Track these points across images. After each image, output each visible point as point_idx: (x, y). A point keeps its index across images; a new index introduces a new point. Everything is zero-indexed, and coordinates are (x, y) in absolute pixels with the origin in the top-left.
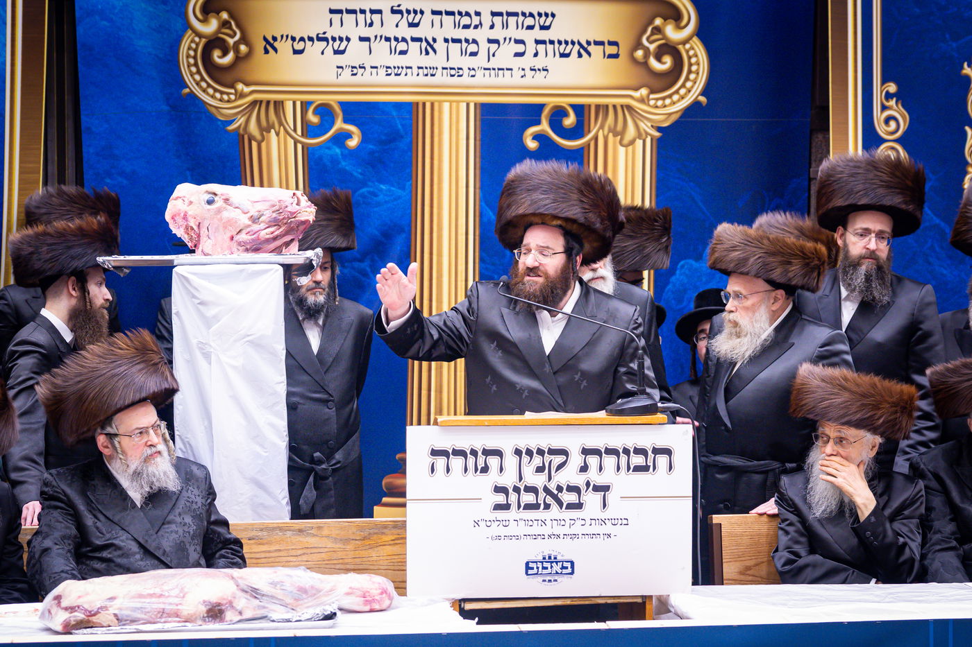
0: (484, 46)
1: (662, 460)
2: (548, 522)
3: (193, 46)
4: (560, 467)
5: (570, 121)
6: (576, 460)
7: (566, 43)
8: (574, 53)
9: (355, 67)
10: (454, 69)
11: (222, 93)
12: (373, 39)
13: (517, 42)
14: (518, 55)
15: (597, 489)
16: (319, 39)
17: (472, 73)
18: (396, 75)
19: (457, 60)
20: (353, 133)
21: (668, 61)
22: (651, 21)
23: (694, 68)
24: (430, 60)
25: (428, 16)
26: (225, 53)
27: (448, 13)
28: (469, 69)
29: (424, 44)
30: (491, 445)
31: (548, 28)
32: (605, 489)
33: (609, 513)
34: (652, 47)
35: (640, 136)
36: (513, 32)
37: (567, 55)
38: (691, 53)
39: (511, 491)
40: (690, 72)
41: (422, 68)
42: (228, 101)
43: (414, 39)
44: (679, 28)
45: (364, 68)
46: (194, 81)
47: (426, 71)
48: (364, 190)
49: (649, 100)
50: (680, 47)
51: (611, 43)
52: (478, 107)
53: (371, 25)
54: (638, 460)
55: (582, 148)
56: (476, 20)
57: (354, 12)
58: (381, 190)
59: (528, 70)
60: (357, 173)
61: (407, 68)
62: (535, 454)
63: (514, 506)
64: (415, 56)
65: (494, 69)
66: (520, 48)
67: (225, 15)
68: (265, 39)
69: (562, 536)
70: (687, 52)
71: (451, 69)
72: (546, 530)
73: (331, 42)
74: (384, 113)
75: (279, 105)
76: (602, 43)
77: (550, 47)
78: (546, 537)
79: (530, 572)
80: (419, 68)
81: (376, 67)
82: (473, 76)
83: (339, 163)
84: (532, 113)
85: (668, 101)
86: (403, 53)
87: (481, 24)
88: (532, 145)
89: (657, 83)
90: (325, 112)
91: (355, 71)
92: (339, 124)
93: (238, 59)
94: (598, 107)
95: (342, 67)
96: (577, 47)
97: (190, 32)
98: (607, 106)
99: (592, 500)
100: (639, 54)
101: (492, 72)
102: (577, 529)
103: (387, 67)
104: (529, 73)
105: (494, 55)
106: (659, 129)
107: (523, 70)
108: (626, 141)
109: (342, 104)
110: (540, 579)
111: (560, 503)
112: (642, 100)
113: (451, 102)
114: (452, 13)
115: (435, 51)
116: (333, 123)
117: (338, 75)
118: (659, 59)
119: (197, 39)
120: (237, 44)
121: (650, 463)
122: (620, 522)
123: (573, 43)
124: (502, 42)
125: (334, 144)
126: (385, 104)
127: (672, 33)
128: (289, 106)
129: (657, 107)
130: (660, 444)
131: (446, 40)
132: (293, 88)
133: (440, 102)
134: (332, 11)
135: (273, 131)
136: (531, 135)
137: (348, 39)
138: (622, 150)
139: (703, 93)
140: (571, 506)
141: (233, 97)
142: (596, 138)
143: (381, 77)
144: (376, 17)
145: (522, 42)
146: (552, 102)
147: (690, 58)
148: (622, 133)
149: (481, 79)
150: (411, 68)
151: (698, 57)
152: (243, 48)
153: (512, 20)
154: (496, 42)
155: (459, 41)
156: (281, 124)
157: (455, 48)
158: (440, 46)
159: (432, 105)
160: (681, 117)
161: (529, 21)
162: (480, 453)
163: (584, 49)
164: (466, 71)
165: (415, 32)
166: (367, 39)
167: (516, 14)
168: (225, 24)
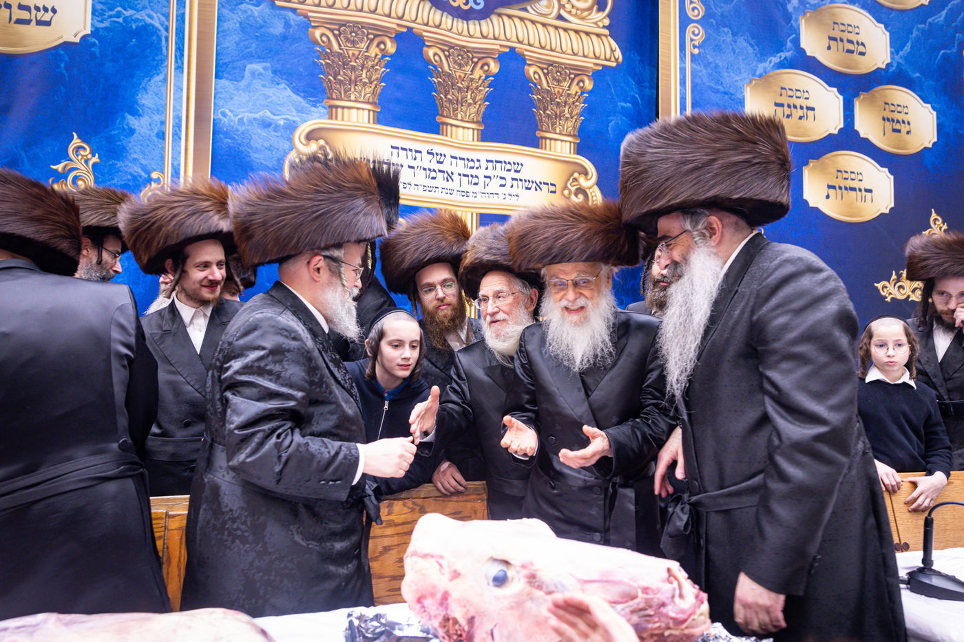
0: (482, 179)
7: (529, 181)
8: (533, 188)
12: (416, 168)
13: (501, 178)
14: (501, 186)
18: (429, 191)
24: (450, 185)
25: (449, 158)
28: (473, 192)
29: (446, 175)
36: (499, 172)
37: (529, 189)
38: (593, 193)
41: (444, 189)
43: (440, 171)
45: (411, 184)
47: (447, 191)
51: (552, 185)
53: (415, 159)
56: (477, 164)
57: (405, 149)
59: (506, 195)
65: (488, 193)
66: (503, 182)
71: (462, 191)
76: (547, 184)
77: (520, 183)
81: (418, 185)
82: (475, 197)
86: (434, 178)
87: (480, 166)
96: (534, 184)
101: (486, 195)
103: (424, 186)
105: (487, 185)
114: (463, 159)
115: (452, 180)
123: (532, 182)
124: (492, 178)
131: (459, 174)
134: (393, 147)
143: (420, 191)
144: (418, 155)
145: (504, 178)
150: (438, 188)
153: (498, 165)
154: (489, 177)
155: (467, 175)
157: (465, 179)
158: (456, 177)
161: (508, 167)
163: (538, 186)
164: (471, 194)
165: (441, 167)
167: (500, 162)
168: (322, 148)
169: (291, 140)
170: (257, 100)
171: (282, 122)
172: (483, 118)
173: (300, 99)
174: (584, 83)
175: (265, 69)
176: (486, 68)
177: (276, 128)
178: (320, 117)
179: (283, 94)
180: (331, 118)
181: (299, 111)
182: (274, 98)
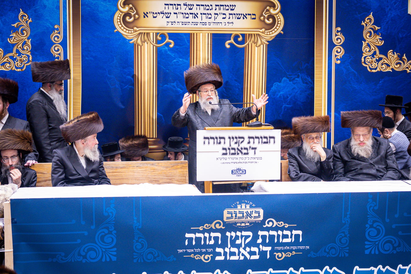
0: (213, 15)
1: (272, 140)
2: (238, 158)
3: (120, 16)
4: (242, 142)
5: (240, 39)
6: (247, 140)
7: (239, 14)
9: (173, 22)
10: (204, 23)
11: (129, 30)
12: (178, 13)
13: (223, 14)
14: (224, 18)
15: (253, 149)
16: (161, 13)
17: (210, 24)
18: (185, 25)
19: (205, 20)
20: (172, 43)
21: (271, 20)
22: (266, 8)
23: (279, 22)
24: (196, 20)
25: (195, 6)
26: (130, 18)
27: (202, 5)
28: (209, 23)
29: (194, 15)
30: (222, 136)
31: (233, 10)
32: (255, 149)
33: (256, 156)
34: (266, 16)
35: (262, 44)
36: (222, 11)
37: (240, 18)
38: (278, 18)
39: (227, 149)
40: (278, 23)
41: (193, 22)
42: (131, 33)
43: (190, 14)
44: (275, 10)
45: (175, 22)
46: (119, 27)
47: (194, 24)
48: (175, 60)
49: (265, 32)
50: (275, 16)
51: (253, 15)
52: (211, 35)
53: (177, 9)
54: (265, 140)
55: (244, 48)
56: (211, 7)
57: (172, 5)
58: (180, 60)
59: (227, 23)
60: (172, 55)
61: (188, 22)
62: (234, 138)
63: (228, 154)
64: (191, 19)
65: (216, 23)
66: (224, 16)
67: (131, 6)
68: (144, 13)
69: (242, 163)
70: (277, 17)
71: (203, 23)
72: (238, 161)
73: (165, 14)
74: (181, 36)
75: (148, 34)
76: (250, 15)
77: (234, 16)
78: (238, 163)
79: (233, 173)
80: (192, 22)
81: (179, 22)
82: (210, 25)
83: (167, 52)
84: (227, 36)
85: (271, 33)
86: (187, 18)
87: (212, 8)
88: (228, 46)
89: (267, 27)
90: (163, 36)
91: (172, 23)
92: (167, 40)
93: (135, 20)
94: (249, 35)
95: (168, 22)
96: (243, 16)
97: (118, 11)
98: (252, 34)
99: (251, 152)
100: (262, 18)
101: (216, 24)
102: (247, 160)
103: (182, 22)
105: (216, 18)
106: (268, 42)
107: (225, 23)
108: (258, 45)
109: (169, 34)
110: (236, 175)
111: (242, 153)
112: (263, 33)
113: (203, 33)
114: (203, 5)
115: (197, 17)
116: (165, 40)
117: (167, 25)
118: (268, 19)
119: (121, 13)
120: (134, 15)
121: (268, 141)
122: (259, 158)
123: (241, 14)
124: (219, 14)
125: (165, 46)
126: (181, 33)
127: (272, 11)
128: (151, 34)
129: (267, 35)
130: (271, 135)
131: (201, 14)
132: (152, 29)
133: (199, 33)
134: (165, 5)
135: (146, 42)
136: (228, 43)
137: (170, 13)
138: (256, 48)
139: (282, 30)
140: (245, 154)
141: (133, 32)
142: (248, 44)
143: (180, 25)
144: (179, 7)
145: (225, 14)
146: (234, 33)
147: (278, 19)
148: (256, 43)
149: (212, 26)
150: (190, 22)
151: (281, 19)
152: (137, 16)
153: (222, 7)
154: (217, 14)
155: (205, 14)
156: (149, 40)
157: (204, 16)
158: (199, 16)
159: (197, 34)
160: (275, 38)
161: (227, 8)
162: (218, 138)
163: (245, 16)
165: (191, 11)
166: (176, 13)
167: (223, 6)
168: (131, 8)
169: (116, 6)
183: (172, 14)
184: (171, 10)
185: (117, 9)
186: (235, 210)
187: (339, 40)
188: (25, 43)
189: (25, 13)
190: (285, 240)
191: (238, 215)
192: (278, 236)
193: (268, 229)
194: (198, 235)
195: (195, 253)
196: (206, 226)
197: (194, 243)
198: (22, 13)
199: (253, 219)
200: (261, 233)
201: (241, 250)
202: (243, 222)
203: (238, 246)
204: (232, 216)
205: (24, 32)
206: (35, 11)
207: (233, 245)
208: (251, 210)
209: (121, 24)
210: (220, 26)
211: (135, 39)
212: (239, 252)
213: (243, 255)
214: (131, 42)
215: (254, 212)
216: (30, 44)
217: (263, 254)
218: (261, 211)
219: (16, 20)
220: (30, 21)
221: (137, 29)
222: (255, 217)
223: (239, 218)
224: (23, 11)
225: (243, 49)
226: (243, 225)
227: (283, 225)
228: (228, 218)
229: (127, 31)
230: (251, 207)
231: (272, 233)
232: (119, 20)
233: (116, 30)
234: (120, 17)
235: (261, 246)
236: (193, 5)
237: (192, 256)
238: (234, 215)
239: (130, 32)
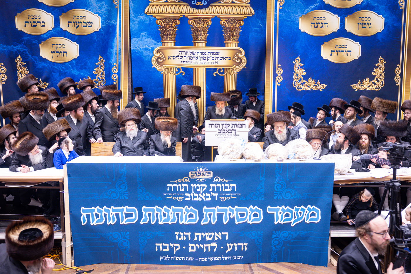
0: (207, 58)
5: (222, 71)
7: (221, 57)
8: (223, 59)
10: (201, 62)
12: (187, 57)
13: (212, 57)
14: (212, 60)
16: (178, 57)
18: (191, 63)
19: (202, 60)
20: (184, 73)
21: (239, 60)
22: (236, 53)
23: (244, 62)
24: (197, 61)
25: (196, 53)
26: (161, 60)
27: (200, 52)
29: (196, 58)
31: (218, 55)
34: (236, 58)
35: (234, 74)
36: (212, 56)
37: (222, 60)
38: (243, 59)
41: (195, 62)
43: (193, 57)
46: (155, 65)
48: (185, 82)
50: (241, 58)
52: (206, 69)
56: (205, 53)
57: (183, 52)
60: (184, 79)
64: (194, 60)
65: (208, 62)
67: (161, 53)
68: (168, 57)
73: (180, 57)
74: (188, 69)
75: (171, 68)
76: (228, 57)
77: (218, 58)
83: (181, 78)
84: (215, 70)
85: (239, 68)
86: (192, 59)
88: (215, 75)
89: (237, 64)
90: (179, 69)
91: (184, 62)
92: (181, 71)
93: (163, 60)
94: (227, 69)
95: (181, 61)
96: (223, 58)
97: (154, 56)
100: (234, 59)
104: (215, 63)
105: (208, 60)
106: (237, 72)
107: (213, 62)
109: (182, 68)
112: (234, 67)
113: (201, 68)
114: (201, 52)
116: (180, 71)
117: (181, 63)
118: (237, 60)
119: (156, 57)
123: (223, 57)
125: (180, 75)
126: (189, 68)
127: (240, 55)
128: (173, 68)
129: (237, 68)
131: (200, 57)
132: (173, 65)
133: (199, 68)
134: (180, 52)
136: (215, 73)
137: (183, 57)
138: (231, 76)
139: (245, 66)
141: (162, 67)
142: (226, 74)
143: (188, 63)
144: (187, 53)
145: (213, 57)
146: (219, 68)
148: (231, 73)
149: (206, 64)
150: (193, 62)
151: (245, 60)
152: (164, 59)
153: (212, 53)
154: (209, 57)
155: (202, 57)
156: (171, 72)
157: (202, 58)
158: (199, 58)
159: (197, 68)
160: (241, 70)
161: (215, 54)
163: (224, 58)
164: (204, 62)
165: (194, 56)
167: (212, 52)
168: (161, 54)
169: (153, 53)
170: (144, 43)
171: (150, 48)
172: (207, 39)
173: (155, 41)
174: (241, 23)
175: (145, 34)
176: (208, 23)
177: (149, 50)
178: (160, 46)
179: (150, 40)
180: (163, 46)
181: (154, 45)
182: (148, 42)
183: (184, 57)
184: (183, 55)
185: (153, 55)
186: (196, 172)
187: (280, 72)
188: (102, 73)
189: (102, 57)
190: (226, 190)
191: (198, 174)
192: (222, 187)
193: (216, 183)
194: (175, 185)
195: (173, 196)
196: (179, 180)
197: (172, 190)
198: (100, 57)
199: (206, 176)
200: (211, 185)
201: (200, 195)
202: (201, 178)
203: (199, 193)
204: (194, 175)
205: (102, 67)
206: (107, 56)
207: (196, 192)
208: (206, 172)
209: (156, 63)
210: (210, 64)
211: (164, 71)
212: (199, 196)
213: (201, 198)
214: (161, 73)
215: (207, 173)
216: (104, 73)
217: (213, 197)
218: (212, 173)
219: (97, 61)
220: (104, 61)
221: (165, 66)
222: (208, 176)
223: (198, 176)
224: (101, 56)
225: (223, 77)
226: (201, 180)
227: (225, 180)
228: (192, 176)
229: (159, 67)
230: (205, 170)
231: (218, 185)
232: (154, 61)
233: (153, 67)
234: (155, 59)
235: (212, 193)
236: (195, 52)
237: (171, 197)
238: (195, 174)
239: (161, 67)
